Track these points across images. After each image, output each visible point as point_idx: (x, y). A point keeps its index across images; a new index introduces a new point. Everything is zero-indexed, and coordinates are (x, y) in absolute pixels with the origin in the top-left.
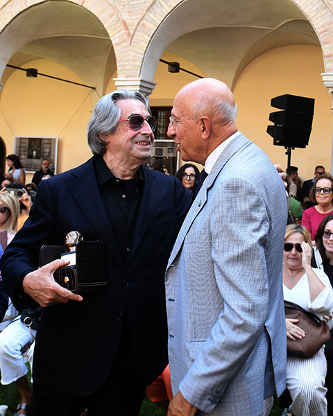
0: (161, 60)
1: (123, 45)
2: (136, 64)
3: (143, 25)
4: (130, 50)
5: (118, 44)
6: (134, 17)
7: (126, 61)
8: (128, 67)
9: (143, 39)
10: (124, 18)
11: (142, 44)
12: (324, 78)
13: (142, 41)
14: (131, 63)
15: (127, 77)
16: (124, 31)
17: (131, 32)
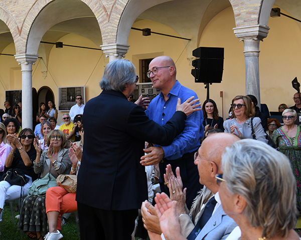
0: (132, 28)
1: (105, 23)
2: (113, 34)
3: (116, 7)
4: (109, 26)
5: (102, 22)
6: (110, 3)
7: (107, 33)
8: (109, 37)
9: (116, 17)
10: (104, 4)
11: (116, 20)
12: (235, 32)
13: (115, 19)
14: (110, 34)
15: (109, 43)
16: (104, 13)
17: (109, 13)
